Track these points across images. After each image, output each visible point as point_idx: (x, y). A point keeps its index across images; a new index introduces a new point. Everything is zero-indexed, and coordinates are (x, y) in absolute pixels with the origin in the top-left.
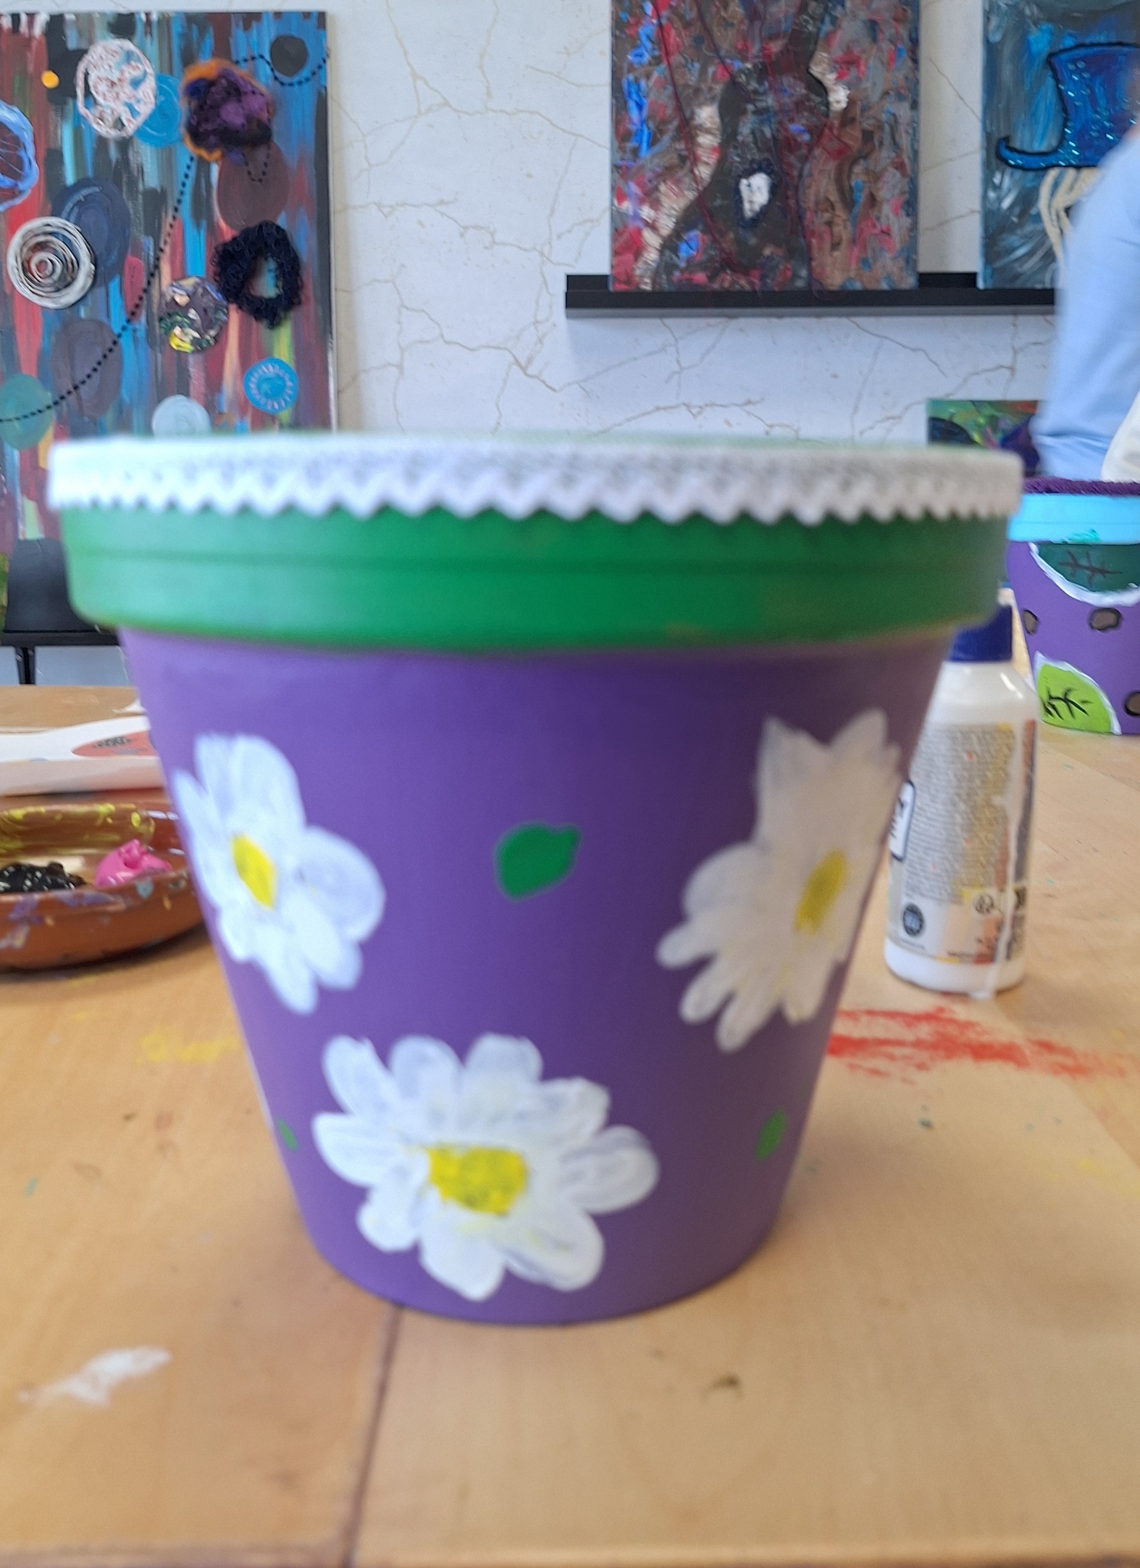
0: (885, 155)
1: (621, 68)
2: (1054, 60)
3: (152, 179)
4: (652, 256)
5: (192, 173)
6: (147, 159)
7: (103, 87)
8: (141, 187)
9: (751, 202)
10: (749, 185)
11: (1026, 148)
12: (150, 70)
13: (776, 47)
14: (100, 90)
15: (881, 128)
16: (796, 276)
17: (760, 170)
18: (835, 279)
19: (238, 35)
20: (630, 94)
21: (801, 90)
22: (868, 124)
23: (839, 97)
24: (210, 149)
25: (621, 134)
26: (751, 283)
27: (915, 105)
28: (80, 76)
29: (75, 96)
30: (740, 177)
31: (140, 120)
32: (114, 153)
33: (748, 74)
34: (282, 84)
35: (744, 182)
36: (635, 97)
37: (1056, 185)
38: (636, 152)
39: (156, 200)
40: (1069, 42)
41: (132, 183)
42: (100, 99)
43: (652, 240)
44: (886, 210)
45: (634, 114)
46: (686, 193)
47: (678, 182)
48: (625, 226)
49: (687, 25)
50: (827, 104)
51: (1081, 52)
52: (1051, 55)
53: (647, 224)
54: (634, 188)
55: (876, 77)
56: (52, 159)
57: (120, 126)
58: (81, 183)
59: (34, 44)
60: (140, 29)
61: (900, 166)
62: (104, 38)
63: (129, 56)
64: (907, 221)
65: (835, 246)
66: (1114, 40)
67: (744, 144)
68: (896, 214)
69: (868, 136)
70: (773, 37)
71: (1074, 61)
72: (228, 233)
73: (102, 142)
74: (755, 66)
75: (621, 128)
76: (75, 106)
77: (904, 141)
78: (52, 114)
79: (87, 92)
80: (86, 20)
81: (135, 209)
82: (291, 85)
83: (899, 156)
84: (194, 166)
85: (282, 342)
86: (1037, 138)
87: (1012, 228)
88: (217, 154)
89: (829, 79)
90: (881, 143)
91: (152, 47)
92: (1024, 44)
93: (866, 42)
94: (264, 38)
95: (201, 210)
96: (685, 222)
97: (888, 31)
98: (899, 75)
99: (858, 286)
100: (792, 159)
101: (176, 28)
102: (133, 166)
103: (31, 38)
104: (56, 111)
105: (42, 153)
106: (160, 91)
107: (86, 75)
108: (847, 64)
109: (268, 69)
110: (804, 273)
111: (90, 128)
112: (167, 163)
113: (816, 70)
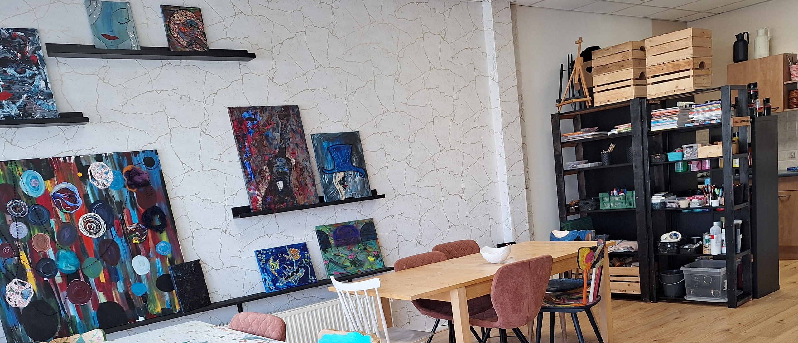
0: (306, 174)
1: (243, 158)
2: (329, 149)
3: (117, 199)
4: (260, 202)
5: (129, 195)
6: (114, 193)
7: (97, 175)
8: (114, 201)
9: (280, 187)
10: (279, 184)
11: (328, 169)
12: (110, 170)
13: (277, 151)
14: (96, 176)
15: (304, 168)
16: (294, 203)
17: (280, 180)
18: (302, 203)
19: (133, 158)
20: (246, 165)
21: (285, 161)
22: (301, 167)
23: (294, 161)
24: (133, 189)
25: (247, 175)
26: (284, 206)
27: (310, 162)
28: (89, 173)
29: (89, 179)
30: (277, 182)
31: (110, 183)
32: (104, 193)
33: (272, 157)
34: (149, 170)
35: (277, 183)
36: (247, 165)
37: (335, 177)
38: (251, 178)
39: (120, 205)
40: (331, 145)
41: (112, 201)
42: (97, 179)
43: (260, 198)
44: (309, 186)
45: (248, 169)
46: (265, 187)
47: (262, 184)
48: (253, 196)
49: (256, 147)
50: (291, 163)
51: (334, 147)
52: (328, 148)
53: (258, 195)
54: (252, 187)
55: (301, 156)
56: (85, 197)
57: (104, 185)
58: (96, 203)
59: (72, 165)
60: (104, 158)
61: (310, 176)
62: (94, 162)
63: (103, 166)
64: (314, 188)
65: (300, 195)
66: (339, 144)
67: (275, 174)
68: (312, 187)
69: (302, 170)
70: (276, 149)
71: (333, 149)
72: (143, 211)
73: (100, 190)
74: (273, 156)
75: (246, 173)
76: (89, 181)
77: (309, 170)
78: (82, 184)
79: (92, 177)
80: (87, 157)
81: (114, 207)
82: (152, 169)
83: (309, 174)
84: (129, 193)
85: (164, 236)
86: (329, 166)
87: (328, 187)
88: (135, 190)
89: (290, 158)
90: (305, 171)
91: (109, 163)
92: (322, 146)
93: (296, 149)
94: (141, 157)
95: (133, 205)
96: (266, 193)
97: (300, 146)
98: (305, 156)
99: (307, 204)
100: (286, 177)
101: (115, 158)
102: (111, 195)
103: (71, 164)
104: (83, 183)
105: (82, 196)
106: (114, 175)
107: (91, 172)
108: (294, 154)
109: (144, 166)
110: (295, 202)
111: (95, 187)
112: (121, 194)
113: (287, 156)
